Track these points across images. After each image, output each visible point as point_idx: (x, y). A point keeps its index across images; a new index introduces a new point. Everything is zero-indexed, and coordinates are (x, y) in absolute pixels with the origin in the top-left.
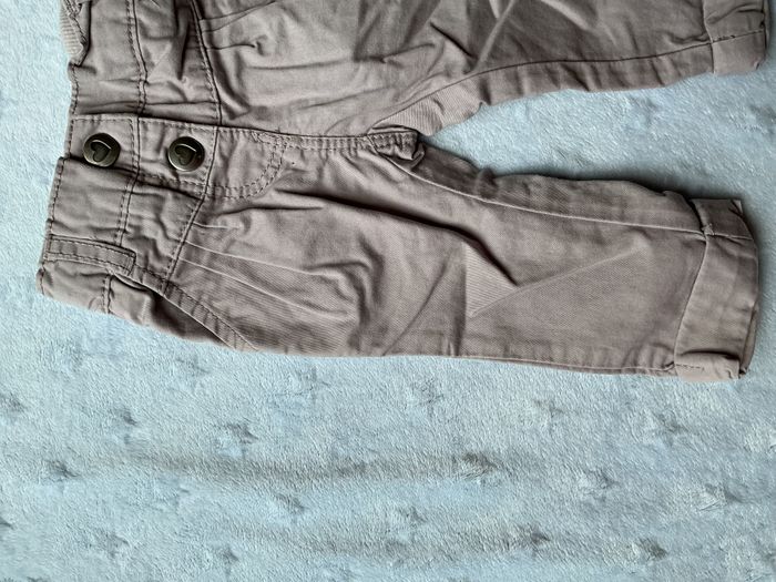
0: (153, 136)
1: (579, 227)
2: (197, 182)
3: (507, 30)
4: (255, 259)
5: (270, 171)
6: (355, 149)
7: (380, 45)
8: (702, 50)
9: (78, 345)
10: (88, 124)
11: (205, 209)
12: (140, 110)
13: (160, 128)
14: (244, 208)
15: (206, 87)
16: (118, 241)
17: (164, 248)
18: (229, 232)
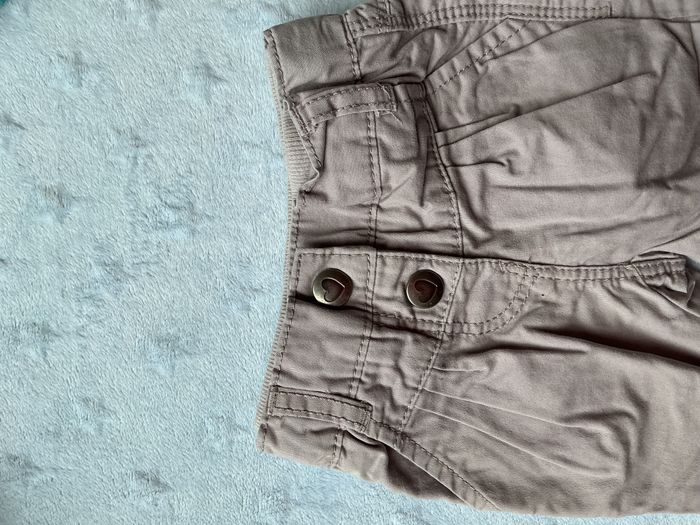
0: (391, 271)
2: (435, 320)
4: (500, 407)
5: (516, 305)
6: (618, 279)
9: (286, 494)
10: (319, 259)
11: (445, 350)
12: (370, 240)
13: (399, 264)
14: (486, 349)
15: (449, 213)
16: (353, 393)
17: (400, 398)
18: (470, 375)
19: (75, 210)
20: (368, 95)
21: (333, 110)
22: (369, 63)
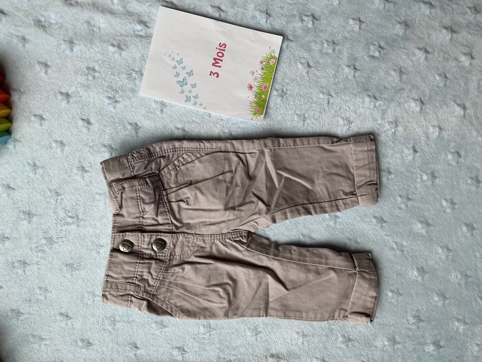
0: (147, 239)
1: (311, 267)
2: (164, 255)
3: (281, 195)
4: (186, 283)
5: (192, 248)
6: (225, 239)
7: (234, 203)
8: (355, 199)
9: (114, 318)
10: (121, 237)
11: (166, 265)
12: (140, 229)
13: (150, 237)
14: (182, 264)
15: (168, 219)
16: (134, 282)
17: (151, 282)
18: (176, 273)
19: (35, 219)
20: (136, 183)
21: (124, 188)
22: (137, 171)
